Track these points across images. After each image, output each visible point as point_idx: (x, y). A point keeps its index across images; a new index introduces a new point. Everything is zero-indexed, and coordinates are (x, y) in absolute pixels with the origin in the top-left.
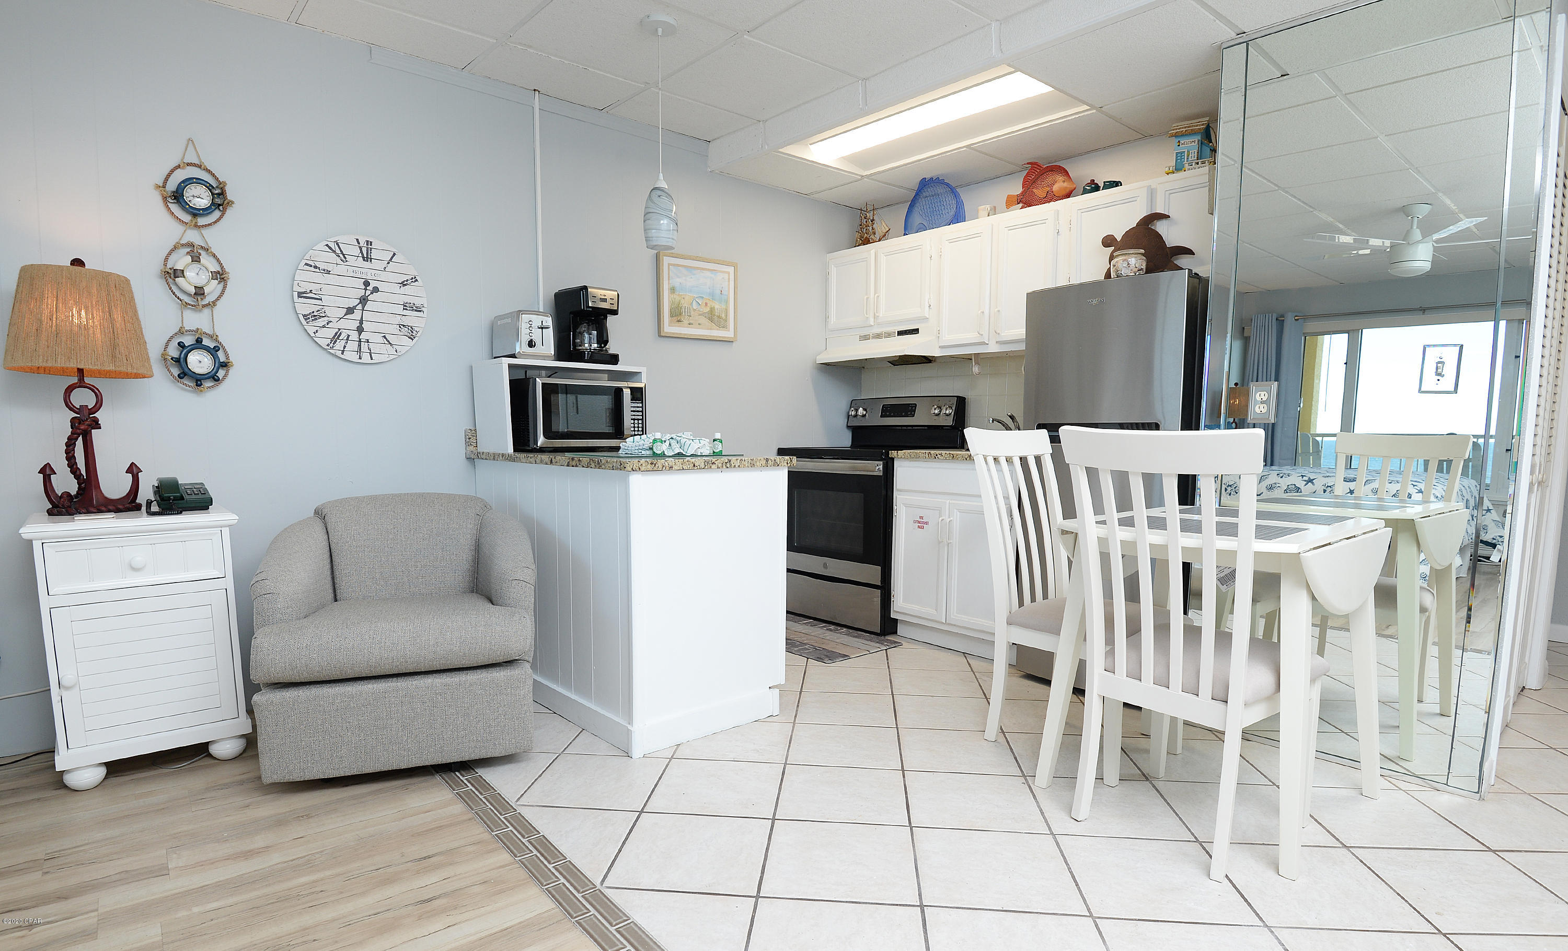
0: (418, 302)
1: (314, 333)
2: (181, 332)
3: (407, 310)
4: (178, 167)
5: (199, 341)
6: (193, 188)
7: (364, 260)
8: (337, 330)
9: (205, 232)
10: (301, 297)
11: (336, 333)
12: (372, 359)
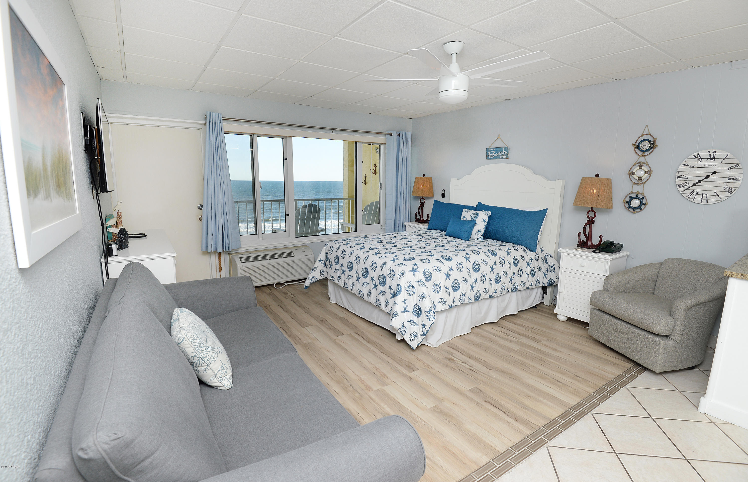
0: (737, 176)
1: (682, 192)
2: (631, 193)
3: (730, 180)
4: (641, 136)
5: (637, 196)
6: (644, 143)
7: (711, 160)
8: (692, 190)
9: (646, 157)
10: (679, 178)
11: (692, 192)
12: (707, 202)
